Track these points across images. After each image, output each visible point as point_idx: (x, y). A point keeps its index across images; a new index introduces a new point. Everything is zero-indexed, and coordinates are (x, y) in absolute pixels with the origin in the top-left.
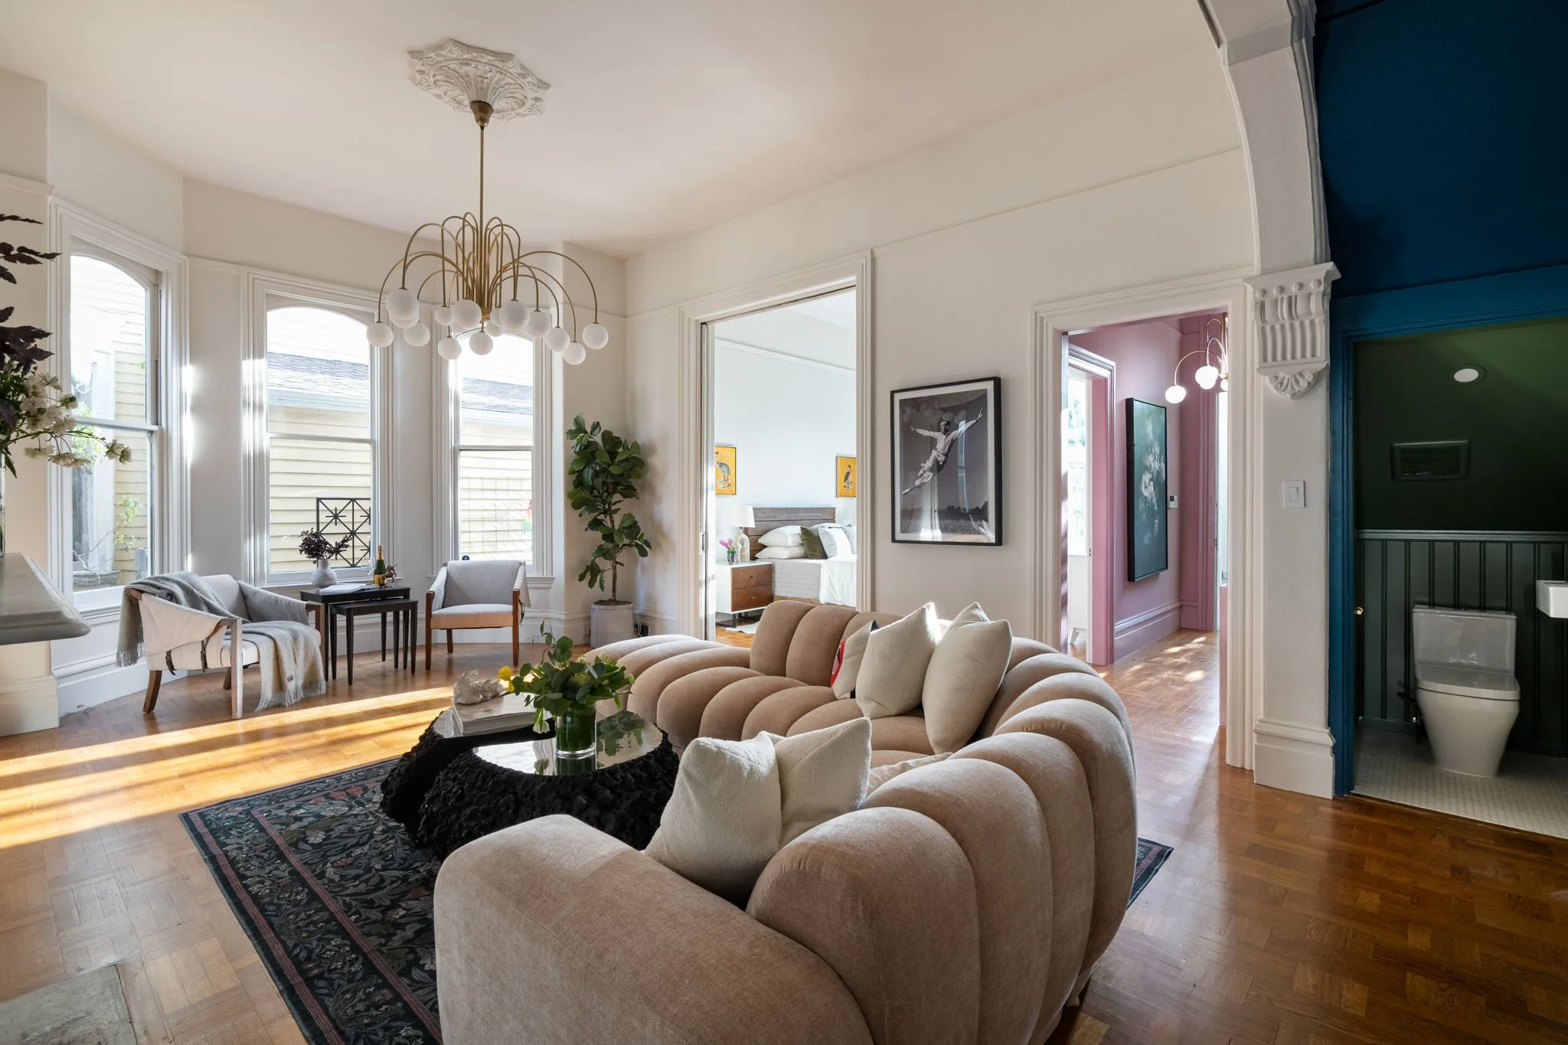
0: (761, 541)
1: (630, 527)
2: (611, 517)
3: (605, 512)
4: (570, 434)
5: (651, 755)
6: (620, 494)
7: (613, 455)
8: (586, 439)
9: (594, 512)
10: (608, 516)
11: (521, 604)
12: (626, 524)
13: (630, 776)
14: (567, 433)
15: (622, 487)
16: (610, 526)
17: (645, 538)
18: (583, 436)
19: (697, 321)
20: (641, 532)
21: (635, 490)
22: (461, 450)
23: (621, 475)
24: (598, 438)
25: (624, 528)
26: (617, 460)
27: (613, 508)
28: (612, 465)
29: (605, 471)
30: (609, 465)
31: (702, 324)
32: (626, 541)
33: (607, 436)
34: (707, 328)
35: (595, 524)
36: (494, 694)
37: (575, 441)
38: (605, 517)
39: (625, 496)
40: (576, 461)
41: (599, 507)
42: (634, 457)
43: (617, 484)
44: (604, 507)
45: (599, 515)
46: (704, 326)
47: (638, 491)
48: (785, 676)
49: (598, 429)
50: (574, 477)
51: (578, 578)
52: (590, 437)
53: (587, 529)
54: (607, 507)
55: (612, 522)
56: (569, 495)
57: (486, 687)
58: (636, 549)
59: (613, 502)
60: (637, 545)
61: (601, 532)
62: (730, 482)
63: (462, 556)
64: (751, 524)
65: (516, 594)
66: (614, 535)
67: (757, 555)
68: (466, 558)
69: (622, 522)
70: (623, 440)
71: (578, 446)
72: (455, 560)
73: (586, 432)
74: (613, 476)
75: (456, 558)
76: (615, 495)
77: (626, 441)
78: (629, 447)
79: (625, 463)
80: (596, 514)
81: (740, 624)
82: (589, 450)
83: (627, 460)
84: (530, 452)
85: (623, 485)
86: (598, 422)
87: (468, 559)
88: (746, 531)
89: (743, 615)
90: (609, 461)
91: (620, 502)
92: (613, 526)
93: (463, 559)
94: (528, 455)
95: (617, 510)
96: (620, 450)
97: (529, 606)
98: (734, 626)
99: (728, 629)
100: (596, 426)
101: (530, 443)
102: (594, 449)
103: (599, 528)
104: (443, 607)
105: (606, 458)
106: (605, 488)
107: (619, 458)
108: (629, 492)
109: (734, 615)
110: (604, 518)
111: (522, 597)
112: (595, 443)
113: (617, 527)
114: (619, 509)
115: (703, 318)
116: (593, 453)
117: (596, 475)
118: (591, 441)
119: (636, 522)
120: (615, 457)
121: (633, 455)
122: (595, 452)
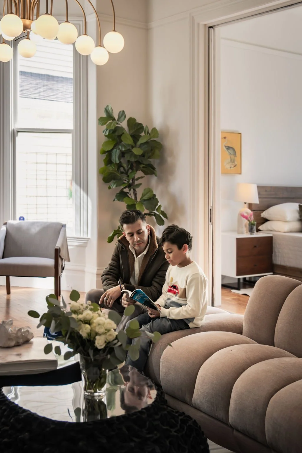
0: (264, 215)
1: (149, 199)
2: (134, 190)
3: (130, 186)
4: (101, 121)
5: (144, 411)
6: (143, 171)
7: (135, 137)
8: (114, 125)
9: (120, 185)
10: (132, 190)
11: (62, 259)
12: (146, 198)
13: (124, 429)
14: (99, 120)
15: (143, 166)
16: (133, 198)
17: (162, 209)
18: (111, 123)
19: (205, 25)
20: (159, 204)
21: (154, 169)
22: (18, 132)
23: (143, 155)
24: (124, 124)
25: (145, 200)
26: (139, 143)
27: (136, 182)
28: (135, 147)
29: (129, 151)
30: (133, 147)
31: (210, 27)
32: (146, 211)
33: (132, 122)
34: (214, 31)
35: (122, 195)
36: (25, 340)
37: (105, 127)
38: (130, 190)
39: (146, 173)
40: (106, 143)
41: (124, 182)
42: (154, 141)
43: (138, 163)
44: (128, 182)
45: (125, 188)
46: (211, 30)
47: (156, 169)
48: (274, 346)
49: (123, 117)
50: (104, 156)
51: (107, 240)
52: (117, 124)
53: (114, 200)
54: (131, 182)
55: (135, 194)
56: (101, 172)
57: (19, 334)
58: (154, 217)
59: (136, 177)
60: (155, 215)
61: (126, 203)
62: (236, 163)
63: (19, 217)
64: (256, 200)
65: (57, 252)
66: (136, 206)
67: (260, 228)
68: (21, 218)
69: (143, 195)
70: (144, 126)
71: (108, 131)
72: (14, 220)
73: (114, 119)
74: (135, 156)
75: (14, 219)
76: (138, 172)
77: (147, 127)
78: (150, 132)
79: (146, 146)
80: (122, 187)
81: (244, 287)
82: (117, 134)
83: (147, 143)
84: (70, 135)
85: (144, 164)
86: (123, 111)
87: (23, 219)
88: (250, 206)
89: (247, 279)
90: (133, 145)
91: (142, 177)
92: (136, 198)
93: (20, 219)
94: (69, 137)
95: (140, 185)
96: (143, 134)
97: (69, 261)
98: (238, 289)
99: (234, 291)
100: (122, 114)
101: (70, 126)
102: (120, 133)
103: (124, 199)
104: (3, 257)
105: (130, 141)
106: (129, 166)
107: (141, 141)
108: (150, 170)
109: (239, 279)
110: (129, 192)
111: (63, 254)
112: (122, 128)
113: (138, 200)
114: (140, 184)
115: (210, 22)
116: (120, 136)
117: (122, 154)
118: (118, 127)
119: (155, 195)
120: (138, 140)
121: (152, 139)
122: (121, 135)
